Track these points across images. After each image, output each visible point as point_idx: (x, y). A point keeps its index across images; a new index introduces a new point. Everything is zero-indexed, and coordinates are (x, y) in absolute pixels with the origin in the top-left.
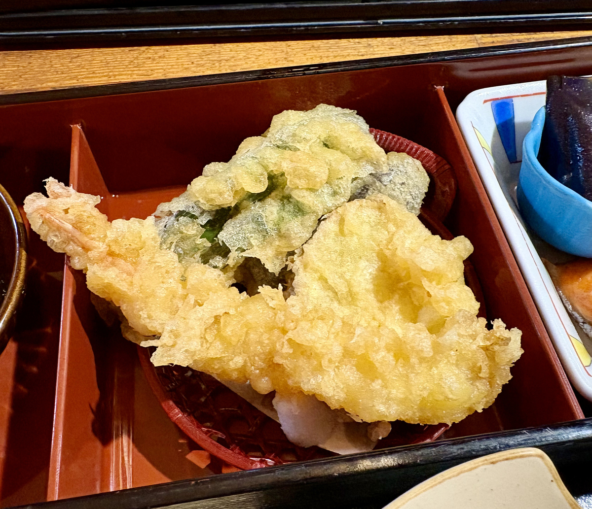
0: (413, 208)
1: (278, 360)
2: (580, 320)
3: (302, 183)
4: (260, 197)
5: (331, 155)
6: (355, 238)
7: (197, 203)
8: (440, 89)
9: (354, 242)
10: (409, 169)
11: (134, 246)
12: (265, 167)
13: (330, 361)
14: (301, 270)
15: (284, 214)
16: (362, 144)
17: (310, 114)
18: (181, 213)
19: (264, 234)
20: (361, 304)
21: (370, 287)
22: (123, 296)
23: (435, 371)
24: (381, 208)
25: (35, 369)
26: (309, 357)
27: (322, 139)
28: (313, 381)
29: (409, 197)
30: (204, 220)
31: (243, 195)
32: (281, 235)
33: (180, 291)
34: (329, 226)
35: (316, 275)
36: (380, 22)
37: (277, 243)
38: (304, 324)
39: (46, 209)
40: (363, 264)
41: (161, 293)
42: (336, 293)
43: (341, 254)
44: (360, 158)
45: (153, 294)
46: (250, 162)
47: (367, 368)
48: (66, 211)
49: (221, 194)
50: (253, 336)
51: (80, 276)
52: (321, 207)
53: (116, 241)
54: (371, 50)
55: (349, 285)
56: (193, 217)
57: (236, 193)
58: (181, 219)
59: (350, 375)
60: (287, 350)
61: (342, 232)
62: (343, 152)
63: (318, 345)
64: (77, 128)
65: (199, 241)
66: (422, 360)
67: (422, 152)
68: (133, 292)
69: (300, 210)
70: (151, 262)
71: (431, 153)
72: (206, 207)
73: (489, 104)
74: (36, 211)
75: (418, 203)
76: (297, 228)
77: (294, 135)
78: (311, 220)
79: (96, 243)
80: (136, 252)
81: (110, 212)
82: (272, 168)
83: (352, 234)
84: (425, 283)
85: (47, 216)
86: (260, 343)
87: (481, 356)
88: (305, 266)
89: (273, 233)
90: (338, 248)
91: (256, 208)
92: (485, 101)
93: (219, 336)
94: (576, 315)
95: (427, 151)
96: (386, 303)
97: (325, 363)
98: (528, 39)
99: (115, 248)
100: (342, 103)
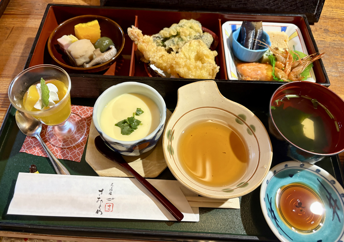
0: (208, 45)
1: (173, 65)
2: (239, 73)
3: (183, 34)
4: (175, 36)
5: (191, 30)
6: (192, 47)
7: (161, 35)
8: (220, 20)
9: (192, 48)
10: (209, 36)
11: (148, 41)
12: (177, 30)
13: (182, 65)
14: (180, 52)
15: (179, 41)
16: (198, 29)
17: (189, 21)
18: (157, 37)
19: (174, 44)
20: (191, 61)
21: (194, 57)
22: (144, 50)
23: (202, 71)
24: (199, 42)
25: (120, 68)
26: (178, 65)
27: (190, 26)
28: (178, 69)
29: (207, 43)
30: (162, 39)
31: (171, 35)
32: (177, 45)
33: (156, 50)
34: (188, 44)
35: (183, 53)
37: (176, 46)
38: (179, 59)
39: (132, 31)
40: (193, 53)
41: (152, 50)
42: (186, 58)
43: (189, 50)
44: (197, 31)
45: (151, 50)
46: (173, 29)
47: (189, 69)
48: (136, 32)
49: (166, 34)
50: (169, 60)
51: (136, 45)
52: (186, 40)
53: (145, 39)
55: (189, 56)
56: (160, 38)
57: (169, 34)
58: (158, 38)
59: (186, 69)
60: (175, 63)
61: (190, 46)
62: (193, 30)
63: (180, 62)
64: (137, 17)
65: (160, 43)
66: (199, 68)
67: (213, 34)
68: (147, 49)
69: (182, 40)
70: (151, 44)
71: (215, 34)
72: (163, 36)
73: (230, 25)
74: (130, 31)
75: (210, 44)
76: (181, 43)
77: (184, 25)
78: (184, 42)
79: (141, 39)
80: (148, 42)
81: (144, 33)
82: (178, 30)
83: (192, 46)
84: (204, 57)
85: (132, 32)
86: (170, 62)
87: (211, 70)
88: (181, 51)
89: (176, 44)
90: (189, 49)
91: (173, 38)
92: (230, 24)
93: (162, 59)
94: (238, 72)
95: (214, 34)
96: (196, 61)
97: (181, 66)
99: (144, 41)
100: (197, 20)
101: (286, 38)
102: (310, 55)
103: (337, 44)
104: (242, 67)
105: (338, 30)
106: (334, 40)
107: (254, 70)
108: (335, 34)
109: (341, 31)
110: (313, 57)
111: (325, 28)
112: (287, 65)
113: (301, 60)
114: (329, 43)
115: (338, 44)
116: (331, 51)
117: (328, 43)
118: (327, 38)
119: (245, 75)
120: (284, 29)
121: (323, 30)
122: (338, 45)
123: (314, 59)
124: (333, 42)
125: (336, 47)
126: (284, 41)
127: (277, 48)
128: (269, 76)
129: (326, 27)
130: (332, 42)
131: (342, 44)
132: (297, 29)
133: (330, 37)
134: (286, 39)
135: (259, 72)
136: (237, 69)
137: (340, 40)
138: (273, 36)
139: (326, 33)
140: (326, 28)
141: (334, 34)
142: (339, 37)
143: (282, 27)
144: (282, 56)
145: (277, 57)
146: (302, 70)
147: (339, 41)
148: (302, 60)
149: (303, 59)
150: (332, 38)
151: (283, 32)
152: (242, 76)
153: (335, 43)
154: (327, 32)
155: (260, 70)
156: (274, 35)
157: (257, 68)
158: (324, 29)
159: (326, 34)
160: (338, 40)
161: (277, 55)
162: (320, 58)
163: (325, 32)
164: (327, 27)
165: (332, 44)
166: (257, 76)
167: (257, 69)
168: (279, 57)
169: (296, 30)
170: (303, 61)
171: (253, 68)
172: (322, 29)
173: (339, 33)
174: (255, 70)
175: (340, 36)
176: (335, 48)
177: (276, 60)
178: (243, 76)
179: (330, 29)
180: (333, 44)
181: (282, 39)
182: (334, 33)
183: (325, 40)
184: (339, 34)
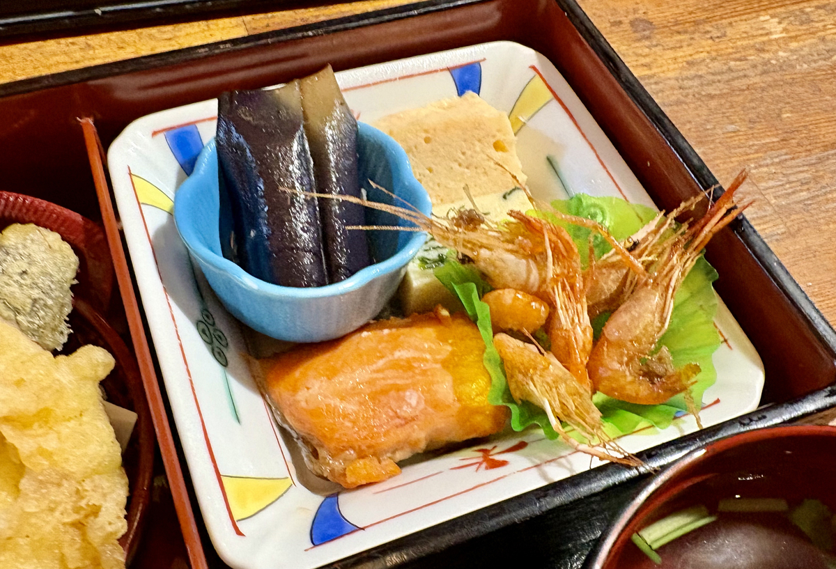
36: (98, 11)
54: (91, 52)
73: (161, 136)
92: (155, 133)
94: (285, 426)
98: (317, 17)
101: (499, 131)
102: (674, 214)
103: (711, 77)
104: (295, 390)
105: (691, 13)
106: (691, 64)
107: (378, 395)
108: (686, 32)
109: (702, 16)
110: (691, 220)
111: (631, 17)
112: (560, 299)
113: (630, 250)
114: (677, 79)
115: (713, 74)
116: (698, 115)
117: (672, 82)
118: (660, 61)
119: (333, 445)
120: (468, 80)
121: (626, 26)
122: (719, 81)
123: (707, 229)
124: (692, 72)
125: (711, 90)
126: (492, 152)
127: (471, 211)
128: (477, 411)
129: (635, 11)
130: (685, 73)
131: (730, 70)
132: (536, 63)
133: (670, 54)
134: (500, 136)
135: (414, 402)
136: (274, 407)
137: (714, 54)
138: (427, 140)
139: (648, 38)
140: (637, 16)
141: (679, 33)
142: (704, 43)
143: (457, 73)
144: (512, 251)
145: (491, 269)
146: (663, 321)
147: (713, 59)
148: (637, 252)
149: (635, 245)
150: (680, 53)
151: (470, 94)
152: (315, 454)
153: (700, 73)
154: (647, 33)
155: (414, 386)
156: (426, 131)
157: (390, 373)
158: (632, 23)
159: (647, 43)
160: (704, 55)
161: (484, 253)
162: (734, 214)
163: (638, 35)
164: (641, 12)
165: (691, 83)
166: (408, 428)
167: (392, 378)
168: (498, 263)
169: (534, 68)
170: (640, 256)
171: (371, 382)
172: (620, 22)
173: (696, 23)
174: (384, 392)
175: (708, 36)
176: (711, 97)
177: (486, 283)
178: (322, 453)
179: (654, 15)
180: (696, 82)
181: (479, 141)
182: (677, 27)
183: (655, 70)
184: (701, 26)
